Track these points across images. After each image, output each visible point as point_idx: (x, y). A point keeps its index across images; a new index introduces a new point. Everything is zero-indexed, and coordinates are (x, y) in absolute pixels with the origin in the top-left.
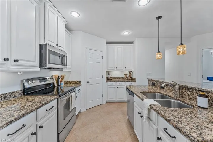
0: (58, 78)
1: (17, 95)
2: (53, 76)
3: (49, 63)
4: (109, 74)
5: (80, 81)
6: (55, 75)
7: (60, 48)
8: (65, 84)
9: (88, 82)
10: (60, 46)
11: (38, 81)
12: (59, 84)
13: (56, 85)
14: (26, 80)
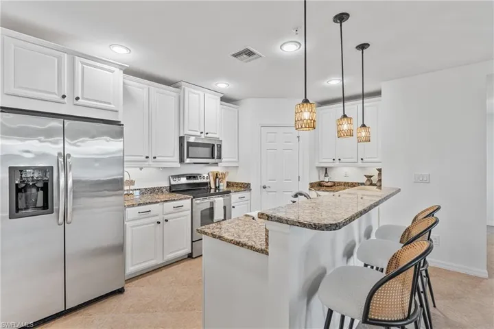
0: (216, 176)
1: (164, 190)
2: (210, 174)
3: (188, 157)
4: (326, 173)
5: (249, 184)
6: (213, 173)
7: (208, 135)
8: (228, 186)
9: (264, 187)
10: (207, 134)
11: (185, 178)
12: (217, 185)
13: (213, 186)
14: (172, 176)
